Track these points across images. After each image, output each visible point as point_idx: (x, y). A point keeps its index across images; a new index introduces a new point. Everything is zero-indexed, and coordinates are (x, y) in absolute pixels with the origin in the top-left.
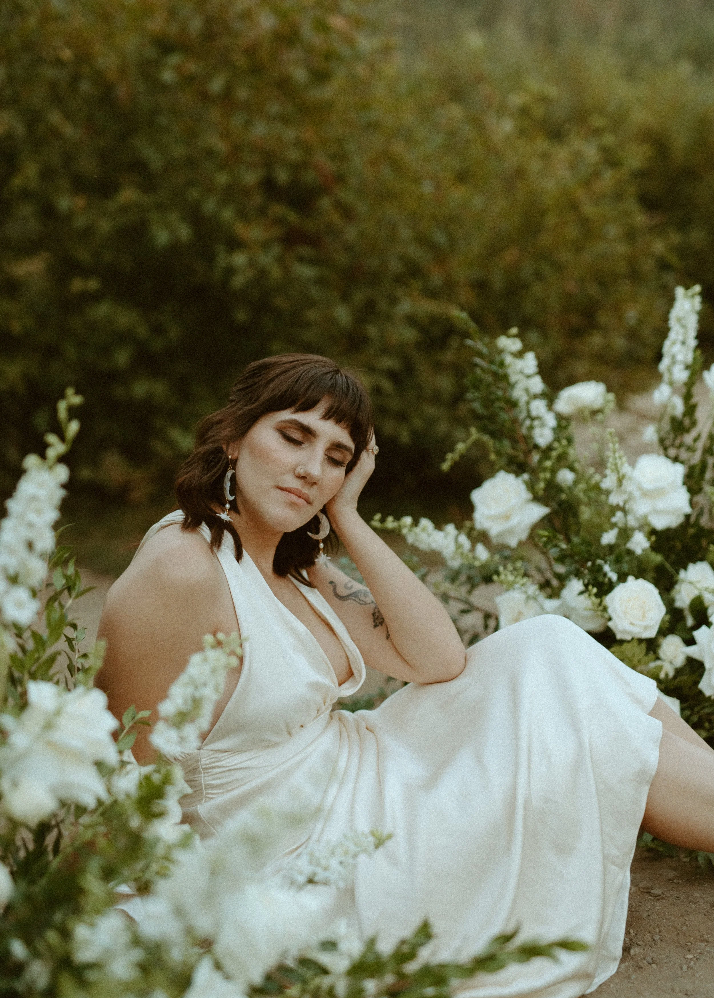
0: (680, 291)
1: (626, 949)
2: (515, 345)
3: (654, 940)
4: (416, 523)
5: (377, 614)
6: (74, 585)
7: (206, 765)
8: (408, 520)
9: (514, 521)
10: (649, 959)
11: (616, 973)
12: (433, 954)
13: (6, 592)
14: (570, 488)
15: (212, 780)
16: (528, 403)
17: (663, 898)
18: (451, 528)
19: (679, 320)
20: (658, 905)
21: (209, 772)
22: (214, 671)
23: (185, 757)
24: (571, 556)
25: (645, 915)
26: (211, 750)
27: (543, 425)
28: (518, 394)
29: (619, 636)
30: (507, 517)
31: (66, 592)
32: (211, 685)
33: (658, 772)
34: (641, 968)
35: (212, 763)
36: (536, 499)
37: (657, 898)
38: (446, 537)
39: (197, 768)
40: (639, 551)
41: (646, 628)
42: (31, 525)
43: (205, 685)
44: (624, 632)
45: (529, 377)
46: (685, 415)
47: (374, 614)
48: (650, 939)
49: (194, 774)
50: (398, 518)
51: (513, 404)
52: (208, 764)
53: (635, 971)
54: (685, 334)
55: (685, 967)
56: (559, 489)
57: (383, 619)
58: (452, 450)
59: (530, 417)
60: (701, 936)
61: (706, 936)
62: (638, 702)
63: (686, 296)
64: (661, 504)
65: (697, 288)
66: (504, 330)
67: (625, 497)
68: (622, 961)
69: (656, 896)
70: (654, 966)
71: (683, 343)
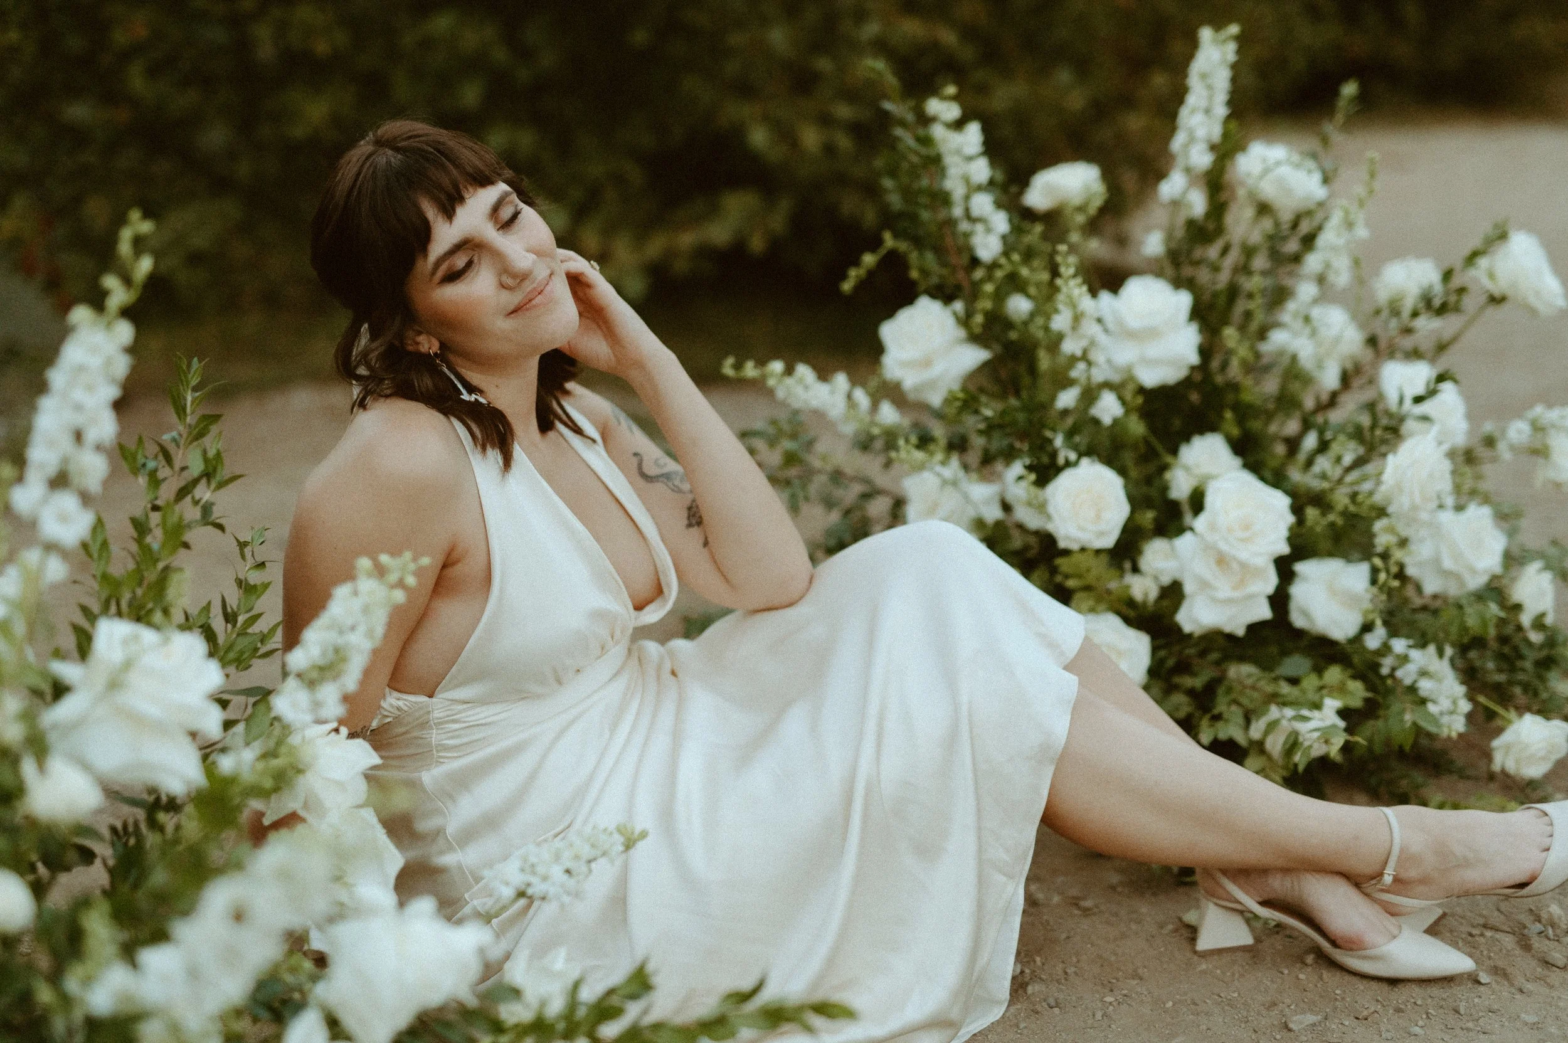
0: (1206, 34)
1: (1019, 985)
2: (949, 111)
3: (1066, 973)
4: (789, 371)
5: (694, 509)
6: (215, 470)
7: (437, 718)
8: (777, 366)
9: (937, 369)
10: (1052, 1002)
11: (1001, 1018)
12: (645, 1012)
13: (45, 501)
14: (1026, 323)
15: (446, 739)
16: (967, 198)
17: (1095, 914)
18: (841, 380)
19: (1204, 76)
20: (1085, 924)
21: (442, 729)
22: (366, 610)
23: (411, 706)
24: (1001, 427)
25: (1064, 936)
26: (448, 700)
27: (989, 230)
28: (954, 185)
29: (1062, 544)
30: (927, 363)
31: (204, 481)
32: (362, 629)
33: (1066, 748)
34: (1037, 1013)
35: (448, 716)
36: (975, 338)
37: (1086, 912)
38: (832, 392)
39: (427, 722)
40: (1107, 420)
41: (1101, 534)
42: (78, 408)
43: (353, 628)
44: (1068, 538)
45: (970, 159)
46: (1208, 215)
47: (690, 509)
48: (1060, 972)
49: (423, 729)
50: (762, 362)
51: (943, 199)
52: (444, 718)
53: (1028, 1017)
54: (1210, 98)
55: (1099, 1015)
56: (1009, 325)
57: (701, 517)
58: (856, 263)
59: (968, 216)
60: (1135, 971)
61: (1140, 971)
62: (1052, 645)
63: (1215, 41)
64: (1154, 350)
65: (1234, 29)
66: (933, 90)
67: (1084, 343)
68: (1011, 1002)
69: (1088, 909)
70: (1057, 1011)
71: (1208, 111)
